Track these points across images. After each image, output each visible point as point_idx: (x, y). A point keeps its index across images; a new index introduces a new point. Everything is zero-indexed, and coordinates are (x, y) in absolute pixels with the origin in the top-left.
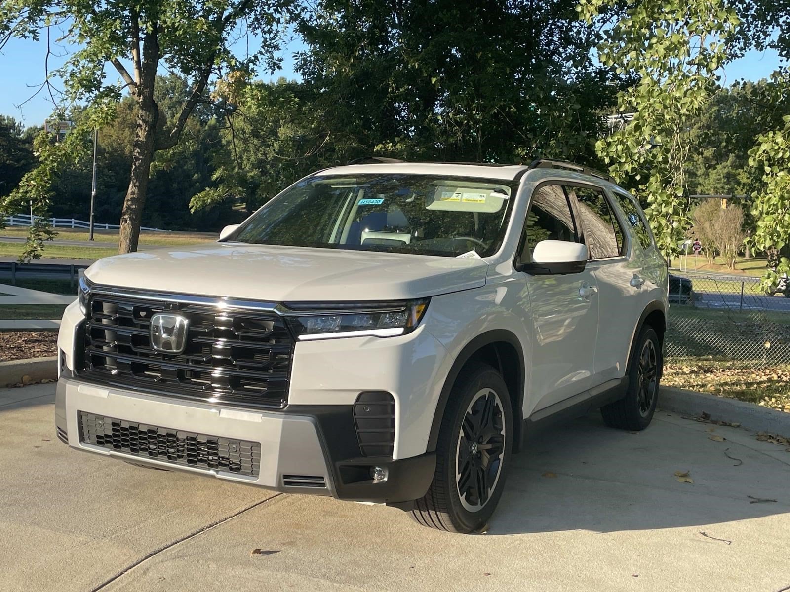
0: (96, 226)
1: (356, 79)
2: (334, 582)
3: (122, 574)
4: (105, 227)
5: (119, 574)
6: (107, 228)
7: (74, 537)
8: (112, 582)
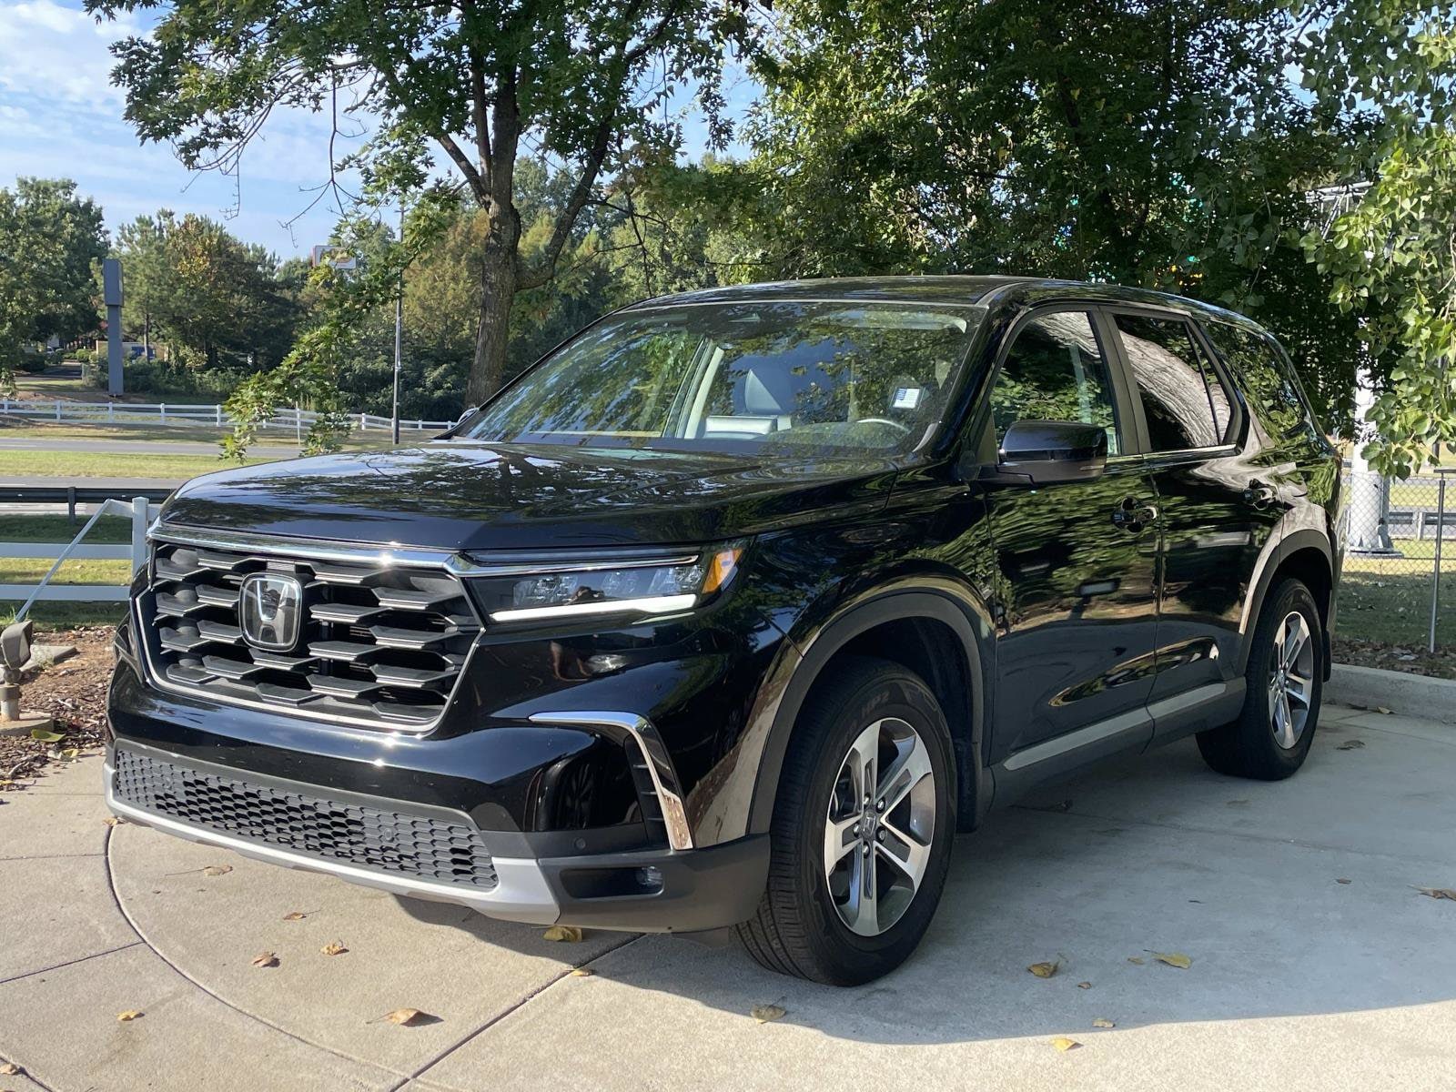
0: (403, 425)
1: (854, 147)
2: (886, 1021)
3: (525, 1001)
4: (416, 426)
5: (521, 1001)
6: (420, 428)
7: (440, 939)
8: (512, 1013)
